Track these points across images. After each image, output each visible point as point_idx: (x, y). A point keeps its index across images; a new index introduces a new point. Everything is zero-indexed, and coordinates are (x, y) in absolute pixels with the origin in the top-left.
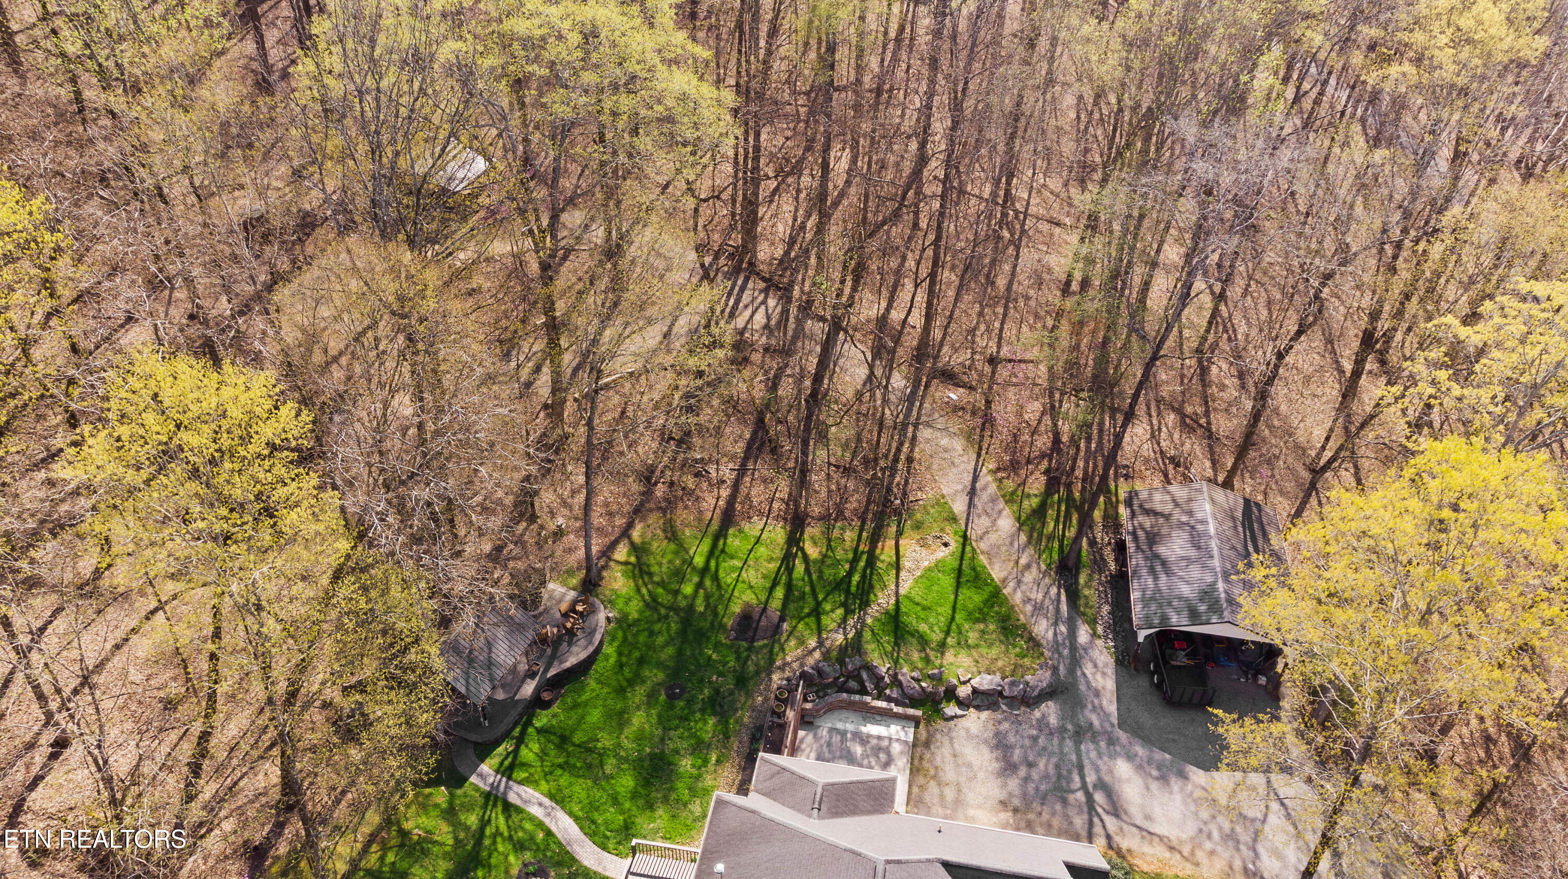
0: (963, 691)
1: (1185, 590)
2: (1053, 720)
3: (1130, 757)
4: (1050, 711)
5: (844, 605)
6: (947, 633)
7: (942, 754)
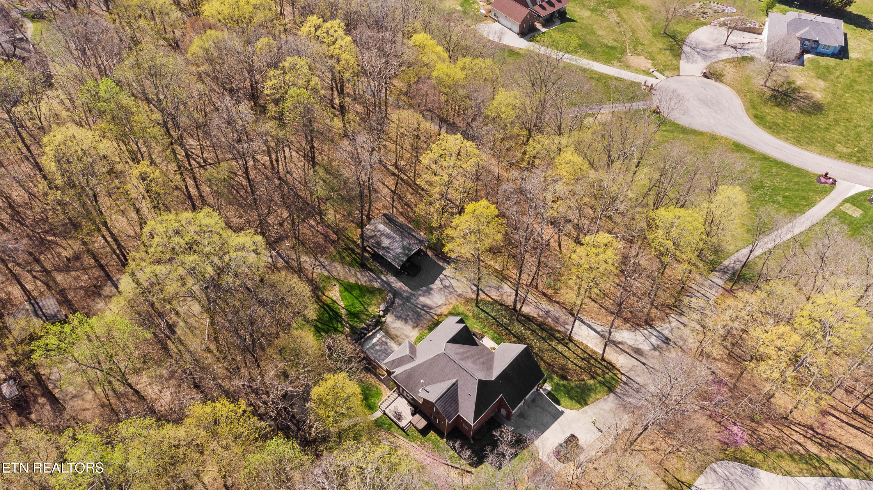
0: (381, 313)
1: (399, 250)
2: (401, 302)
3: (420, 295)
4: (398, 301)
5: (338, 321)
6: (363, 305)
7: (393, 332)
